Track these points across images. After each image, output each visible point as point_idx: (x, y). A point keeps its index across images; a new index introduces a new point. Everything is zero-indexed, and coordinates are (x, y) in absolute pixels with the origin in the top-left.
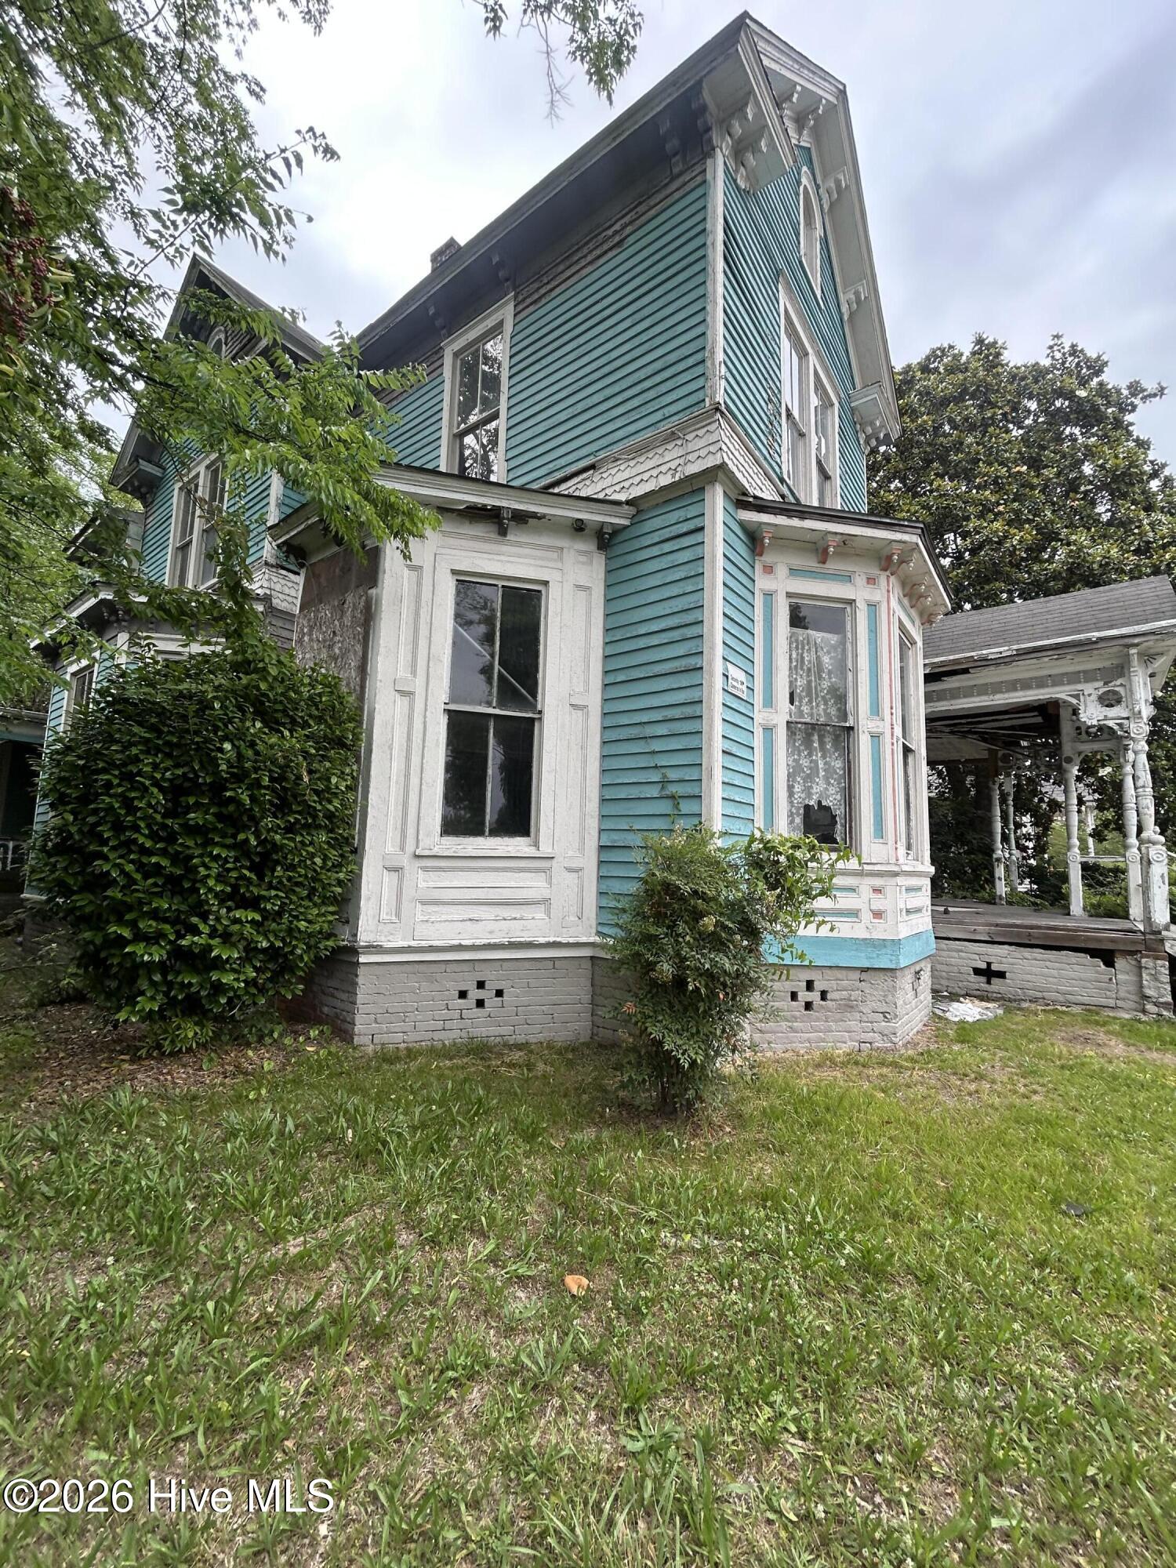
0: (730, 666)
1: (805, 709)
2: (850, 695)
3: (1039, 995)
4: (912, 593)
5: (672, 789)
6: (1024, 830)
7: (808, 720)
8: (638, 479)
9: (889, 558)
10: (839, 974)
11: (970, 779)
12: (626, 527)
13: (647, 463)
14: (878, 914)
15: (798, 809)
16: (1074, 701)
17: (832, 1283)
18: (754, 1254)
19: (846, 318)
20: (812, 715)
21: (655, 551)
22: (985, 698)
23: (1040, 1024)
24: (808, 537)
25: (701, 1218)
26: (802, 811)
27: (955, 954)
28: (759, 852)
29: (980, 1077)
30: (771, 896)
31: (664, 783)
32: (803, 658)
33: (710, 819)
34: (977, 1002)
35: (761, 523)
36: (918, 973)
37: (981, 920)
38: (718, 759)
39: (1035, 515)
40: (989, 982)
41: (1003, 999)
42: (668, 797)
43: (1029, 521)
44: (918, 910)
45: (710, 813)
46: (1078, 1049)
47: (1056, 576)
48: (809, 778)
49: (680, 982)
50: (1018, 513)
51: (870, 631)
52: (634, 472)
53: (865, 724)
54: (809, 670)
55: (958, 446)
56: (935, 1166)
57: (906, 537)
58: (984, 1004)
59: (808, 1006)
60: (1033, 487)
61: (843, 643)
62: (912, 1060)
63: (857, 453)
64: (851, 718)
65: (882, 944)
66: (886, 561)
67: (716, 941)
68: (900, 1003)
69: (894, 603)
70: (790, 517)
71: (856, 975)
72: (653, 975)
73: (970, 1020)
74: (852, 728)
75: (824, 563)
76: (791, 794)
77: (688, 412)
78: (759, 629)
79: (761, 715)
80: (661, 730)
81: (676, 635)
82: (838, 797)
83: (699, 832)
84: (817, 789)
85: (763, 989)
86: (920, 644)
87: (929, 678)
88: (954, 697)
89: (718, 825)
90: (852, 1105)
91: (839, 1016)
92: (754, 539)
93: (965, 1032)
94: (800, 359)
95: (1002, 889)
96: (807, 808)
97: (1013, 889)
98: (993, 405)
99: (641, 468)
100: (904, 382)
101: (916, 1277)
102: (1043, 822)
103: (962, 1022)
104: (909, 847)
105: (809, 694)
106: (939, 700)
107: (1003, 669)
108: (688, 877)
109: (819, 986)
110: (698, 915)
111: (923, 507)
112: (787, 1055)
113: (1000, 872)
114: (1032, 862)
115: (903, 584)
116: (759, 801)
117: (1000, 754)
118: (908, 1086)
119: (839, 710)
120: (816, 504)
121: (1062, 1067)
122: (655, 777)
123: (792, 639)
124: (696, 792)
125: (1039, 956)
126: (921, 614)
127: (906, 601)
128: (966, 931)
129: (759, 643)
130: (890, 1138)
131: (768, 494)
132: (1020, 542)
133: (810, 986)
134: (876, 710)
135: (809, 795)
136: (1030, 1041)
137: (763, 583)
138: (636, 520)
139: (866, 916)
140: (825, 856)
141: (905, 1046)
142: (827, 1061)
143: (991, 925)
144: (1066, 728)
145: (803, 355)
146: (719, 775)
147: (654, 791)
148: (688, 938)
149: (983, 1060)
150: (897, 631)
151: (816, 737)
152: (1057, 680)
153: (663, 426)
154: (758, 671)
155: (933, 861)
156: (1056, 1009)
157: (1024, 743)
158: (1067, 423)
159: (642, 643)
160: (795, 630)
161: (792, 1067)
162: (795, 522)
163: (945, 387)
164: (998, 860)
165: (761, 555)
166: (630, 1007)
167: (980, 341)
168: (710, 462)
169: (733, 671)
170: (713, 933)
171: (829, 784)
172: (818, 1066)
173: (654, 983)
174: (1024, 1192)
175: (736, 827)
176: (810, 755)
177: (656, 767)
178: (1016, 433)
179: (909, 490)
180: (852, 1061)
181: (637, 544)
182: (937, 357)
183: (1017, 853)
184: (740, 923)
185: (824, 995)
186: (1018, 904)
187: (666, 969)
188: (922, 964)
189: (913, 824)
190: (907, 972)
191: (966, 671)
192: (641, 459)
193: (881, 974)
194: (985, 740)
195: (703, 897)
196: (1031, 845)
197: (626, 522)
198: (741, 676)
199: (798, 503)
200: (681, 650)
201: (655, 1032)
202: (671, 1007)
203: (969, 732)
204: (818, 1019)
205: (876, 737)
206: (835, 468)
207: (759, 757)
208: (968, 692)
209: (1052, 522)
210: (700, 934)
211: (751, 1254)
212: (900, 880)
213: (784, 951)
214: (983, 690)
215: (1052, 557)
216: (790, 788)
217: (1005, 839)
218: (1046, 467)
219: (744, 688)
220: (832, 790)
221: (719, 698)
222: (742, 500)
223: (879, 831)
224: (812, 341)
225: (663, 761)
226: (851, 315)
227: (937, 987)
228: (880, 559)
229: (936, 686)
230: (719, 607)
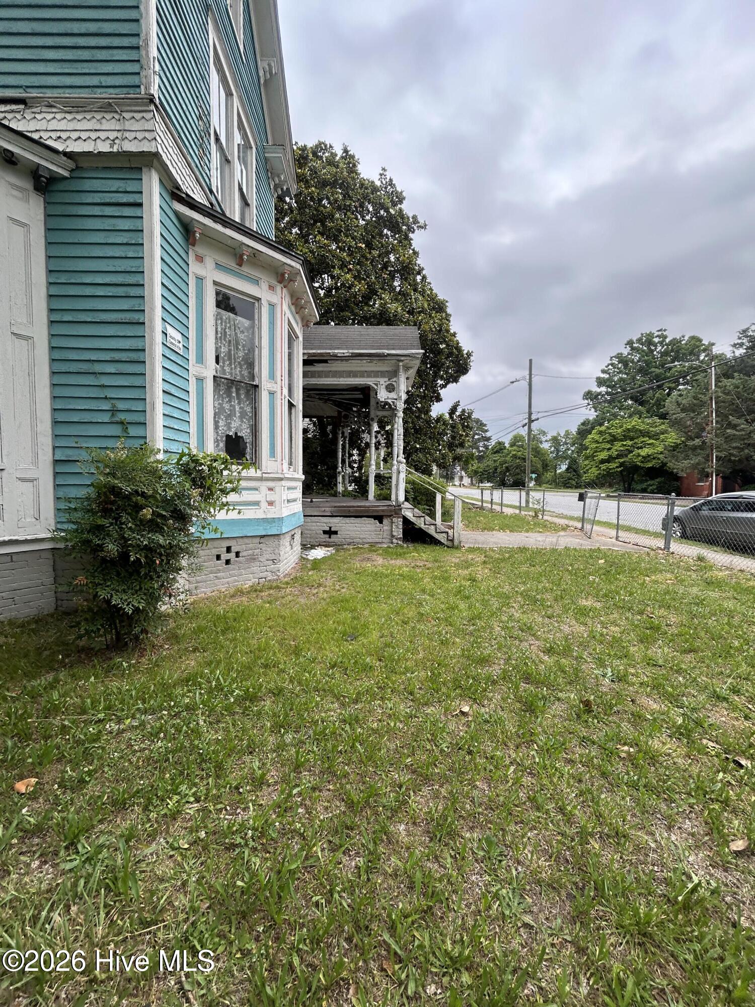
0: (168, 327)
1: (227, 369)
2: (256, 364)
3: (352, 541)
4: (297, 304)
5: (122, 417)
6: (354, 458)
7: (229, 377)
8: (75, 135)
9: (283, 275)
10: (246, 540)
11: (329, 428)
12: (65, 178)
13: (85, 123)
14: (271, 503)
15: (222, 437)
16: (376, 387)
17: (226, 713)
18: (177, 715)
19: (262, 81)
20: (231, 374)
21: (97, 211)
22: (335, 379)
23: (350, 555)
24: (229, 242)
25: (141, 706)
26: (224, 439)
27: (314, 524)
28: (187, 464)
29: (320, 585)
30: (195, 492)
31: (114, 411)
32: (225, 333)
33: (153, 440)
34: (323, 548)
35: (193, 219)
36: (293, 535)
37: (328, 504)
38: (159, 397)
39: (367, 277)
40: (330, 537)
41: (336, 545)
42: (117, 423)
43: (363, 279)
44: (295, 500)
45: (153, 436)
46: (364, 564)
47: (374, 316)
48: (229, 417)
49: (124, 556)
50: (359, 272)
51: (270, 323)
52: (71, 126)
53: (266, 385)
54: (230, 341)
55: (331, 217)
56: (291, 634)
57: (293, 264)
58: (327, 549)
59: (228, 562)
60: (367, 259)
61: (253, 327)
62: (287, 583)
63: (269, 195)
64: (257, 379)
65: (273, 520)
66: (282, 277)
67: (154, 525)
68: (282, 553)
69: (285, 307)
70: (215, 221)
71: (257, 540)
72: (102, 554)
73: (319, 558)
74: (256, 386)
75: (241, 266)
76: (216, 427)
77: (125, 90)
78: (192, 303)
79: (194, 369)
80: (111, 368)
81: (120, 291)
82: (248, 431)
83: (144, 448)
84: (236, 423)
85: (190, 554)
86: (301, 339)
87: (306, 363)
88: (320, 376)
89: (160, 444)
90: (250, 614)
91: (247, 565)
92: (187, 229)
93: (316, 564)
94: (227, 95)
95: (340, 488)
96: (228, 436)
97: (346, 488)
98: (351, 198)
99: (79, 126)
100: (301, 156)
101: (273, 693)
102: (362, 453)
103: (315, 559)
104: (291, 464)
105: (230, 359)
106: (312, 377)
107: (344, 364)
108: (131, 480)
109: (234, 549)
110: (138, 508)
111: (310, 251)
112: (213, 594)
113: (340, 479)
114: (357, 475)
115: (292, 296)
116: (193, 429)
117: (343, 413)
118: (283, 597)
119: (249, 373)
120: (237, 219)
121: (357, 573)
122: (106, 406)
123: (218, 317)
124: (142, 420)
125: (352, 521)
126: (302, 320)
127: (293, 308)
128: (320, 511)
129: (192, 314)
130: (269, 627)
131: (199, 197)
132: (359, 290)
133: (229, 550)
134: (272, 376)
135: (229, 429)
136: (345, 564)
137: (194, 268)
138: (75, 174)
139: (264, 505)
140: (234, 467)
141: (285, 577)
142: (240, 592)
143: (332, 507)
144: (373, 402)
145: (229, 94)
146: (160, 409)
147: (106, 418)
148: (130, 525)
149: (322, 577)
150: (287, 326)
151: (234, 390)
152: (369, 374)
153: (99, 93)
154: (192, 334)
155: (305, 472)
156: (357, 546)
157: (355, 409)
158: (385, 226)
159: (89, 291)
160: (220, 310)
161: (215, 601)
162: (219, 227)
163: (326, 172)
164: (339, 473)
165: (194, 245)
166: (81, 579)
167: (346, 151)
168: (146, 147)
169: (170, 331)
170: (151, 521)
171: (242, 422)
172: (232, 596)
173: (104, 560)
174: (331, 636)
175: (174, 447)
176: (230, 401)
177: (106, 398)
178: (362, 222)
179: (303, 237)
180: (254, 589)
181: (77, 198)
182: (322, 149)
183: (349, 470)
184: (172, 512)
185: (237, 554)
186: (347, 496)
187: (112, 548)
188: (296, 531)
189: (293, 450)
190: (286, 535)
191: (326, 361)
192: (79, 117)
193: (272, 538)
194: (336, 405)
195: (143, 495)
196: (356, 465)
197: (66, 174)
198: (179, 337)
199: (224, 214)
200: (125, 304)
201: (103, 594)
202: (118, 574)
203: (328, 400)
204: (234, 569)
205: (272, 394)
206: (253, 200)
207: (193, 398)
208: (327, 374)
209: (374, 283)
210: (141, 521)
211: (175, 716)
212: (283, 483)
213: (204, 528)
214: (336, 374)
215: (374, 304)
216: (216, 424)
217: (343, 461)
218: (374, 249)
219: (181, 346)
220: (244, 426)
221: (159, 350)
222: (175, 193)
223: (273, 454)
224: (236, 86)
225: (111, 394)
226: (265, 81)
227: (305, 543)
228: (277, 273)
229: (310, 368)
230: (158, 277)
